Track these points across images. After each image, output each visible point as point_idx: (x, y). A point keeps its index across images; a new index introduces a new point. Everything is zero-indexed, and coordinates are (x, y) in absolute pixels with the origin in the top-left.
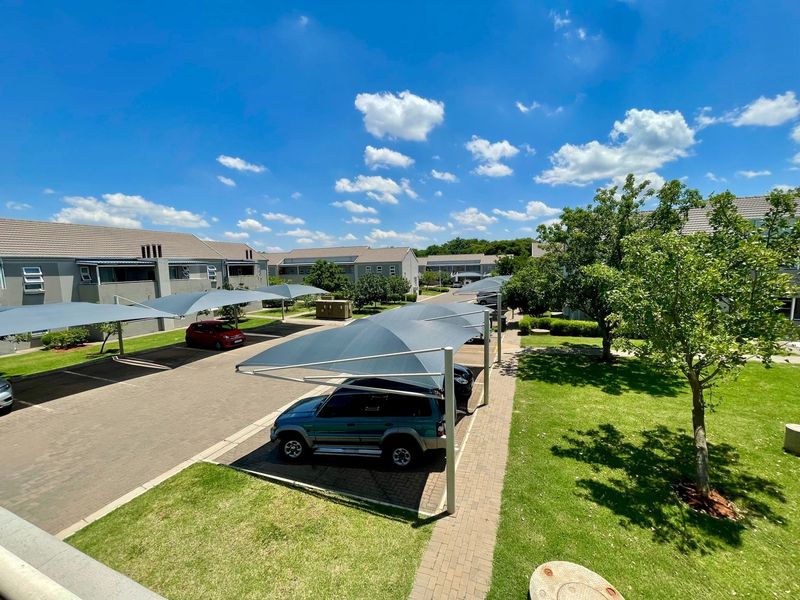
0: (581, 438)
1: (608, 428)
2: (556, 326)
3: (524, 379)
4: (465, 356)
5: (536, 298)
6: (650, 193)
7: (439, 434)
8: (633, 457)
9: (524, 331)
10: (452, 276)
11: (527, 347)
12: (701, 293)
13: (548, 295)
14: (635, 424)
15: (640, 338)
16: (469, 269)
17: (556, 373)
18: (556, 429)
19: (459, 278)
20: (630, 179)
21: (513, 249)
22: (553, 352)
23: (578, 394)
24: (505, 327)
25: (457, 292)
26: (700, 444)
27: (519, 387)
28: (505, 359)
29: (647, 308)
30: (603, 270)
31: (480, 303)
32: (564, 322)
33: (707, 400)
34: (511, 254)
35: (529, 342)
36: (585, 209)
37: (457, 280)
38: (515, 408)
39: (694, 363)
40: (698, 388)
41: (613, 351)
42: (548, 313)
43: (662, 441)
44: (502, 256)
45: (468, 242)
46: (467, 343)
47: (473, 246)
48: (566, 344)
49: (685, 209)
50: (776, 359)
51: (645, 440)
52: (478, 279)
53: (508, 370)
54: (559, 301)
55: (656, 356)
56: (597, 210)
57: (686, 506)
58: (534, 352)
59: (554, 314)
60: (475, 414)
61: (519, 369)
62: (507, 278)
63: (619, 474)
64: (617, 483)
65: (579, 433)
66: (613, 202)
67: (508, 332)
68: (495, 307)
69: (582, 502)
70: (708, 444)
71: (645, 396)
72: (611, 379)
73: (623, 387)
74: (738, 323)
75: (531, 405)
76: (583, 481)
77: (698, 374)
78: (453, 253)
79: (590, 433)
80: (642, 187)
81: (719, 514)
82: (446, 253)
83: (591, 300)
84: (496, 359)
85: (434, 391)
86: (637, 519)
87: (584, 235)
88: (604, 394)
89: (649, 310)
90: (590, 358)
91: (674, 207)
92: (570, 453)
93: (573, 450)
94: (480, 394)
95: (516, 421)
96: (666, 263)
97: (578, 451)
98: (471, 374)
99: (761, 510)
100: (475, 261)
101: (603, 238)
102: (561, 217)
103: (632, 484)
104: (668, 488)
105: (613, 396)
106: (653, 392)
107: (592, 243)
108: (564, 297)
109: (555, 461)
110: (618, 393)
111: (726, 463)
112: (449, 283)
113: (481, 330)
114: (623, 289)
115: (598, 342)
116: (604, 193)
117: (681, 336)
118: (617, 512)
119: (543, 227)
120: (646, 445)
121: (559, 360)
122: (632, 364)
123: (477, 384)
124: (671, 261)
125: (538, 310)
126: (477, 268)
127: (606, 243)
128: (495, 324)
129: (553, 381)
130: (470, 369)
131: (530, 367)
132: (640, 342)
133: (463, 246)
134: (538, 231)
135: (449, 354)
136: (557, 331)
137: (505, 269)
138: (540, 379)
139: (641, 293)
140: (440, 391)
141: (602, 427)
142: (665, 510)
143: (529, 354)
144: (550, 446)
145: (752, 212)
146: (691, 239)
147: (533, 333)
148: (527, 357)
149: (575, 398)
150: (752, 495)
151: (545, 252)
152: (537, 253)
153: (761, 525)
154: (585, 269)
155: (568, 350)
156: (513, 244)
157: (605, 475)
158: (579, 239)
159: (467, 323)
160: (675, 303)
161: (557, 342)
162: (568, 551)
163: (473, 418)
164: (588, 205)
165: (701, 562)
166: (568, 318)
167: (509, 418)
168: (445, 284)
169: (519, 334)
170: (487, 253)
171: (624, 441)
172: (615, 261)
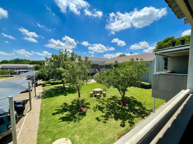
0: (59, 108)
2: (52, 83)
3: (44, 99)
4: (22, 97)
5: (46, 76)
6: (70, 54)
7: (8, 129)
8: (70, 108)
9: (44, 85)
10: (15, 71)
11: (45, 90)
12: (78, 73)
13: (49, 75)
14: (70, 100)
16: (23, 69)
17: (53, 95)
18: (53, 108)
19: (19, 72)
20: (66, 50)
21: (39, 63)
22: (52, 90)
23: (58, 98)
24: (37, 85)
25: (17, 77)
26: (80, 100)
27: (42, 101)
28: (37, 95)
29: (70, 77)
30: (61, 69)
31: (28, 79)
32: (54, 81)
33: (80, 92)
34: (38, 65)
35: (45, 88)
36: (57, 55)
37: (18, 72)
38: (41, 108)
39: (78, 86)
40: (79, 90)
41: (66, 87)
42: (50, 80)
43: (75, 102)
44: (36, 65)
45: (22, 60)
46: (22, 93)
47: (25, 62)
48: (55, 87)
49: (75, 57)
50: (88, 83)
51: (72, 103)
52: (27, 72)
53: (39, 97)
54: (52, 77)
55: (72, 86)
56: (60, 56)
57: (79, 113)
58: (47, 91)
59: (52, 80)
60: (27, 115)
61: (42, 96)
62: (37, 71)
63: (67, 113)
64: (67, 115)
65: (59, 107)
66: (63, 54)
67: (39, 87)
68: (33, 80)
69: (60, 123)
70: (81, 100)
71: (72, 94)
72: (65, 92)
73: (68, 93)
74: (83, 78)
75: (46, 105)
76: (60, 118)
77: (79, 88)
78: (15, 63)
79: (61, 106)
80: (68, 52)
81: (83, 112)
82: (11, 63)
83: (59, 75)
84: (34, 95)
85: (4, 114)
86: (71, 120)
87: (57, 61)
88: (64, 96)
90: (61, 89)
91: (74, 57)
92: (57, 113)
93: (57, 112)
94: (28, 108)
95: (41, 111)
96: (72, 68)
97: (59, 112)
98: (25, 102)
99: (88, 108)
100: (25, 66)
101: (62, 62)
102: (52, 56)
103: (70, 113)
104: (76, 111)
105: (66, 96)
106: (73, 93)
107: (59, 63)
108: (54, 75)
109: (53, 117)
110: (67, 95)
111: (84, 102)
112: (15, 73)
113: (27, 88)
114: (66, 73)
115: (62, 85)
116: (61, 52)
117: (75, 81)
118: (67, 121)
119: (47, 58)
120: (72, 104)
121: (53, 91)
122: (69, 88)
123: (27, 106)
124: (73, 67)
125: (47, 79)
126: (27, 68)
127: (62, 63)
128: (33, 85)
129: (53, 96)
130: (24, 101)
131: (46, 95)
132: (69, 84)
133: (20, 61)
134: (45, 59)
135: (11, 99)
136: (53, 84)
137: (36, 68)
138: (49, 97)
139: (68, 73)
140: (7, 113)
141: (64, 104)
142: (75, 116)
143: (45, 91)
144: (52, 113)
145: (83, 59)
146: (76, 63)
147: (46, 86)
148: (45, 92)
149: (58, 99)
150: (87, 106)
151: (48, 64)
152: (46, 65)
153: (88, 110)
154: (57, 69)
155: (55, 88)
156: (39, 62)
157: (65, 114)
158: (56, 62)
159: (21, 86)
160: (74, 75)
161: (53, 87)
162: (57, 137)
163: (26, 116)
165: (81, 122)
166: (55, 80)
167: (39, 111)
168: (12, 74)
169: (42, 86)
170: (30, 64)
171: (68, 105)
172: (64, 67)
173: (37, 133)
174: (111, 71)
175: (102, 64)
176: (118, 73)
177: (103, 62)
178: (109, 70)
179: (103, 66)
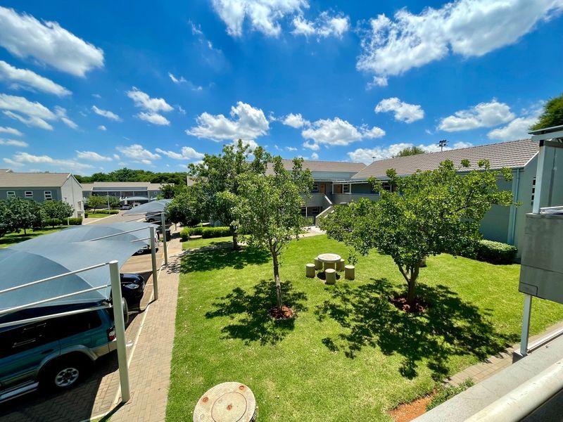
0: (223, 301)
1: (238, 290)
2: (206, 232)
3: (185, 273)
4: (135, 266)
5: (190, 214)
6: (250, 152)
7: (110, 339)
8: (251, 303)
9: (185, 238)
10: (121, 199)
11: (187, 249)
12: (272, 207)
13: (199, 212)
14: (251, 283)
15: (248, 234)
16: (137, 194)
17: (207, 264)
18: (208, 301)
19: (128, 202)
20: (240, 141)
21: (174, 179)
22: (204, 250)
23: (220, 274)
24: (169, 237)
25: (125, 213)
26: (278, 284)
27: (182, 280)
28: (171, 261)
29: (251, 216)
30: (228, 195)
31: (149, 221)
32: (211, 229)
33: (279, 261)
34: (171, 183)
35: (189, 245)
36: (217, 156)
37: (126, 203)
38: (179, 295)
39: (273, 243)
40: (275, 255)
41: (239, 244)
42: (201, 224)
43: (263, 288)
44: (165, 185)
45: (135, 173)
46: (136, 254)
47: (140, 176)
48: (212, 243)
49: (265, 162)
50: (300, 236)
51: (256, 290)
52: (146, 201)
53: (174, 269)
54: (206, 216)
55: (256, 243)
56: (224, 158)
57: (274, 319)
58: (192, 252)
59: (204, 224)
60: (147, 310)
61: (182, 266)
62: (169, 201)
63: (244, 315)
64: (243, 321)
65: (222, 298)
66: (232, 154)
67: (173, 241)
68: (160, 223)
69: (225, 342)
70: (281, 283)
71: (255, 266)
72: (239, 260)
73: (244, 263)
74: (287, 220)
75: (191, 290)
76: (225, 328)
77: (274, 248)
78: (121, 181)
79: (229, 296)
80: (246, 147)
81: (287, 317)
82: (113, 180)
83: (222, 213)
84: (163, 263)
85: (101, 302)
86: (253, 337)
87: (218, 173)
88: (234, 270)
89: (252, 217)
90: (227, 250)
91: (261, 161)
92: (218, 314)
93: (218, 311)
94: (151, 292)
95: (180, 304)
96: (257, 191)
97: (221, 310)
98: (143, 278)
99: (300, 307)
100: (143, 188)
101: (229, 175)
102: (204, 160)
103: (250, 318)
104: (267, 313)
105: (240, 270)
106: (259, 263)
107: (223, 178)
108: (209, 212)
109: (208, 323)
110: (242, 268)
111: (288, 290)
112: (120, 205)
113: (148, 242)
114: (240, 207)
115: (230, 239)
116: (227, 148)
117: (266, 230)
118: (243, 339)
119: (192, 165)
120: (256, 293)
121: (208, 254)
122: (248, 249)
123: (148, 287)
124: (259, 191)
125: (194, 223)
126: (145, 193)
127: (231, 178)
128: (161, 236)
129: (208, 269)
130: (140, 275)
131: (189, 263)
132: (248, 236)
133: (130, 175)
134: (189, 167)
135: (114, 267)
136: (207, 235)
137: (168, 194)
138: (197, 270)
139: (248, 208)
140: (107, 301)
141: (234, 291)
142: (265, 326)
143: (189, 254)
144: (205, 314)
145: (288, 167)
146: (267, 179)
147: (191, 239)
148: (187, 256)
149: (219, 277)
150: (297, 302)
151: (195, 182)
152: (190, 183)
153: (301, 314)
154: (219, 194)
155: (214, 247)
156: (173, 176)
157: (238, 319)
158: (215, 175)
159: (135, 238)
160: (262, 213)
161: (206, 243)
162: (218, 378)
163: (145, 314)
164: (219, 154)
165: (280, 345)
166: (213, 226)
167: (175, 304)
168: (114, 207)
169: (181, 241)
170: (153, 182)
171: (246, 295)
172: (234, 191)
173: (171, 359)
174: (373, 203)
175: (343, 182)
176: (397, 209)
177: (348, 176)
178: (365, 199)
179: (346, 187)
